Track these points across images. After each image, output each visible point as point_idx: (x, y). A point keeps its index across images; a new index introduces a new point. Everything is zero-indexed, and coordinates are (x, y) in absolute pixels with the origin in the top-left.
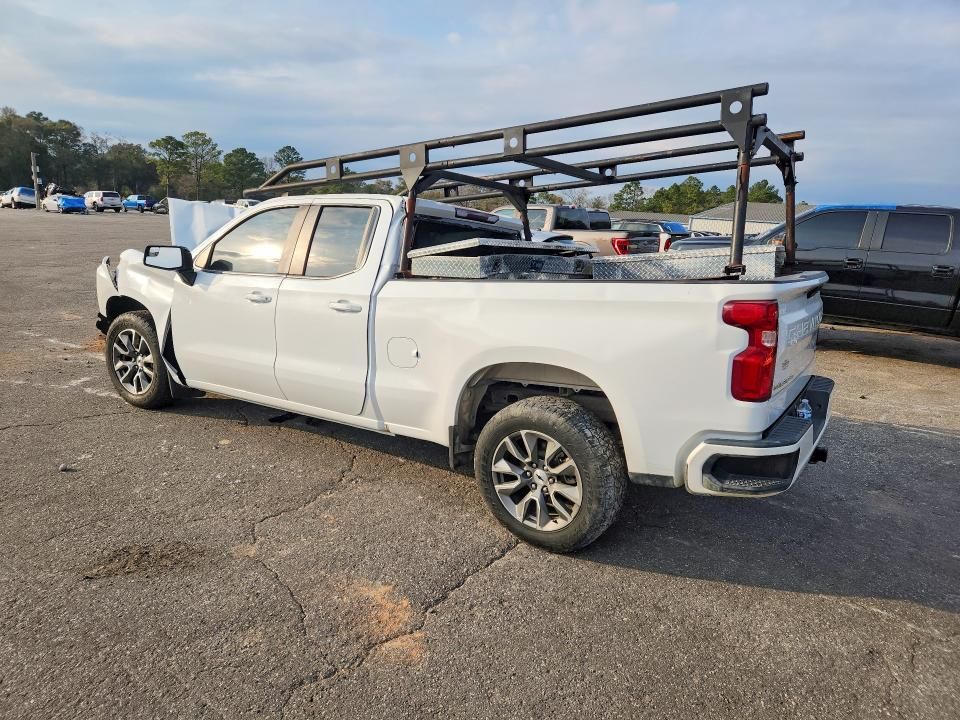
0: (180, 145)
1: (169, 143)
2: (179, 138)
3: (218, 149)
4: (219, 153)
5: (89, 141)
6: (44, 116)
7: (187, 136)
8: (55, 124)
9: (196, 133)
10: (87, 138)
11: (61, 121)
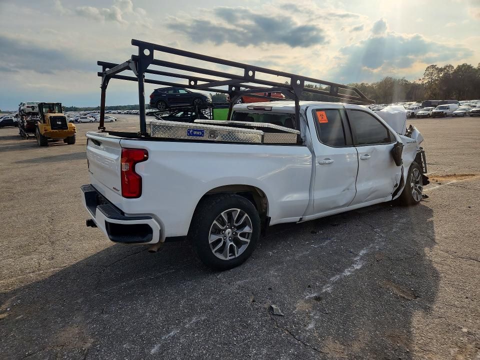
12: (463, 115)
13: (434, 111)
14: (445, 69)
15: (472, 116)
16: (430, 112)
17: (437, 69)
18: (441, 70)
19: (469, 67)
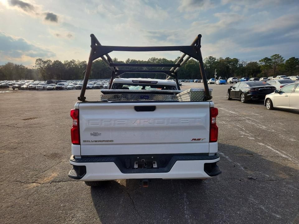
0: (270, 59)
1: (266, 60)
2: (269, 57)
3: (283, 59)
4: (284, 60)
5: (241, 63)
6: (230, 58)
7: (272, 56)
8: (232, 60)
9: (276, 55)
10: (240, 62)
11: (234, 59)
12: (72, 89)
13: (56, 86)
14: (47, 62)
15: (76, 89)
16: (55, 87)
17: (43, 61)
18: (45, 62)
19: (60, 63)
